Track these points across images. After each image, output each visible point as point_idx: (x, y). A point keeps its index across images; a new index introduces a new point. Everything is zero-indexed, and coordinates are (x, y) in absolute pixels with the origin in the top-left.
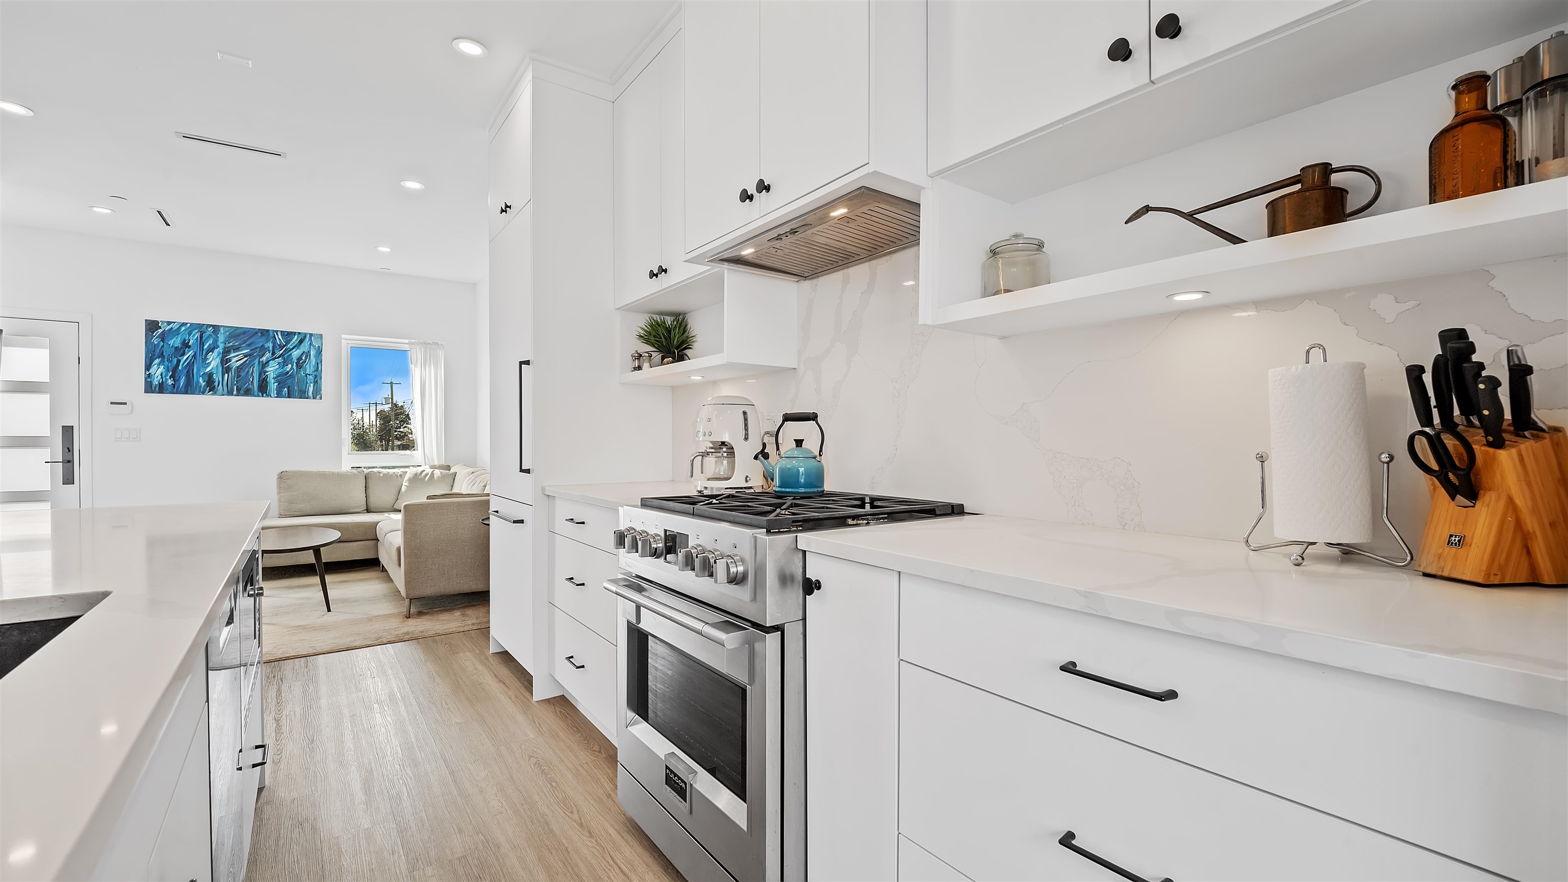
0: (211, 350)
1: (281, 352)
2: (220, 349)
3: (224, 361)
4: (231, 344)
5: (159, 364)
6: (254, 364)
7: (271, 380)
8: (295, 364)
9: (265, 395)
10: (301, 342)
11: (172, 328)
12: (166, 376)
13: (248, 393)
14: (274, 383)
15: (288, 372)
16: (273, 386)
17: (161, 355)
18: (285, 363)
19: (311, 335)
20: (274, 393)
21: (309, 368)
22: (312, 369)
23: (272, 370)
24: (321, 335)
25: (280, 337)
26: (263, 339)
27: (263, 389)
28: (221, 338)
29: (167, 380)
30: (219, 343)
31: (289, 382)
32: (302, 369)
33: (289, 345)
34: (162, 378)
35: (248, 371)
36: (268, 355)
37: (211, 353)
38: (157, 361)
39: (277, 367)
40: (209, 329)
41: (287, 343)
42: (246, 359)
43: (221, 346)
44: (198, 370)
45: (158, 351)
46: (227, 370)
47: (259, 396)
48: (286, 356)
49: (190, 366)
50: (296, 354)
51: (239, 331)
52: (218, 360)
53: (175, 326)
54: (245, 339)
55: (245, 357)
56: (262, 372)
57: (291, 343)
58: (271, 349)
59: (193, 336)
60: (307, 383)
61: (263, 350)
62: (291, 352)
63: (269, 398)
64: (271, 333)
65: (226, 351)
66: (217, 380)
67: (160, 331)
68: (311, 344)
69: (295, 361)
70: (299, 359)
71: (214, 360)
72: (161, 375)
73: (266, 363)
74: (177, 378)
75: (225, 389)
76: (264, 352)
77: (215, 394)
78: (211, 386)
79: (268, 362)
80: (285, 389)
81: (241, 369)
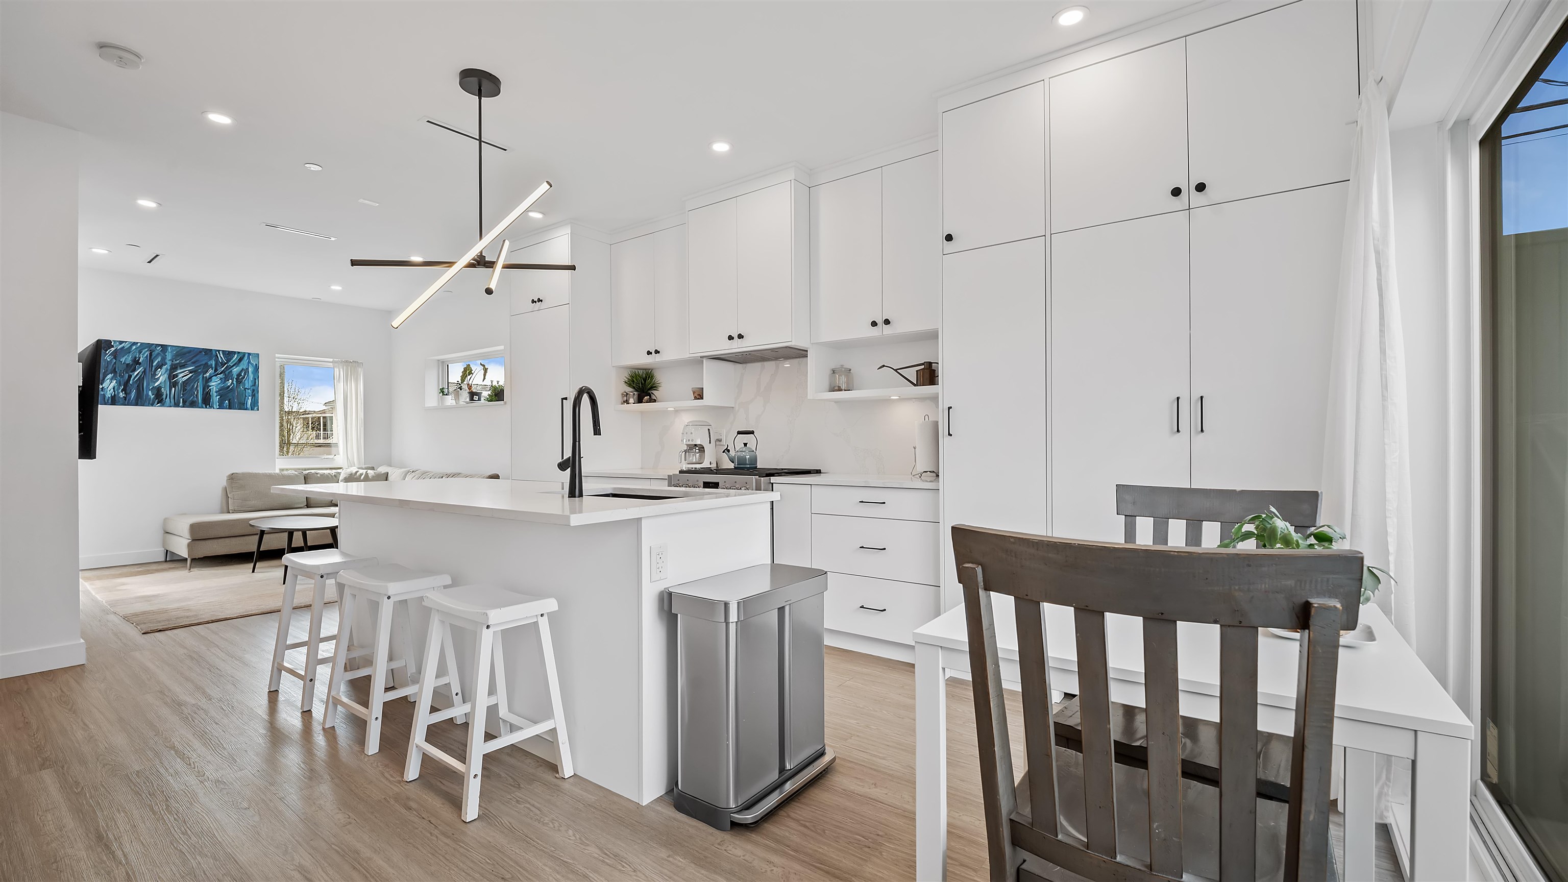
0: (160, 366)
1: (223, 369)
2: (168, 366)
3: (172, 376)
4: (178, 361)
5: (112, 379)
6: (199, 379)
7: (214, 393)
8: (235, 380)
9: (208, 406)
10: (240, 360)
11: (124, 347)
12: (118, 389)
13: (193, 405)
14: (216, 396)
15: (229, 386)
16: (215, 399)
17: (114, 371)
18: (226, 379)
19: (249, 354)
20: (216, 405)
21: (248, 384)
22: (250, 384)
23: (215, 384)
24: (258, 354)
25: (222, 356)
26: (207, 357)
27: (207, 402)
28: (169, 356)
29: (118, 393)
30: (167, 361)
31: (230, 395)
32: (241, 384)
33: (229, 363)
34: (114, 391)
35: (193, 386)
36: (211, 371)
37: (159, 369)
38: (110, 376)
39: (219, 382)
40: (158, 348)
41: (228, 361)
42: (191, 375)
43: (169, 363)
44: (148, 385)
45: (110, 367)
46: (174, 385)
47: (203, 408)
48: (227, 372)
49: (141, 380)
50: (236, 370)
51: (185, 350)
52: (166, 376)
53: (127, 346)
54: (191, 357)
55: (191, 373)
56: (206, 386)
57: (232, 361)
58: (213, 366)
59: (143, 355)
60: (246, 396)
61: (206, 367)
62: (232, 369)
63: (212, 409)
64: (214, 353)
65: (174, 368)
66: (165, 393)
67: (113, 349)
68: (249, 362)
69: (235, 377)
70: (239, 375)
71: (162, 377)
72: (114, 388)
73: (209, 379)
74: (128, 391)
75: (172, 401)
76: (207, 369)
77: (163, 405)
78: (159, 399)
79: (210, 378)
80: (227, 401)
81: (187, 383)
